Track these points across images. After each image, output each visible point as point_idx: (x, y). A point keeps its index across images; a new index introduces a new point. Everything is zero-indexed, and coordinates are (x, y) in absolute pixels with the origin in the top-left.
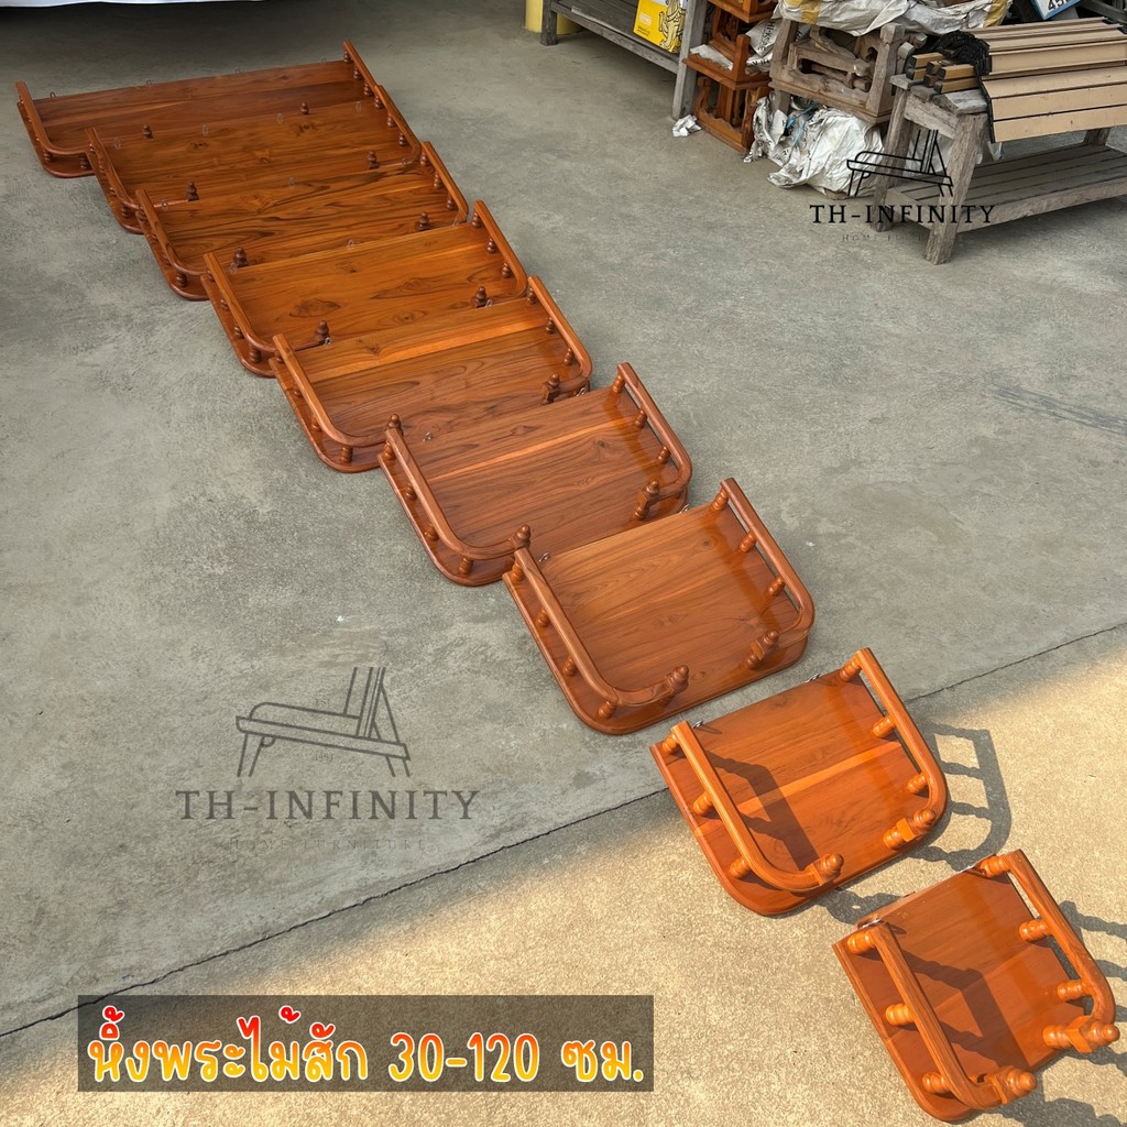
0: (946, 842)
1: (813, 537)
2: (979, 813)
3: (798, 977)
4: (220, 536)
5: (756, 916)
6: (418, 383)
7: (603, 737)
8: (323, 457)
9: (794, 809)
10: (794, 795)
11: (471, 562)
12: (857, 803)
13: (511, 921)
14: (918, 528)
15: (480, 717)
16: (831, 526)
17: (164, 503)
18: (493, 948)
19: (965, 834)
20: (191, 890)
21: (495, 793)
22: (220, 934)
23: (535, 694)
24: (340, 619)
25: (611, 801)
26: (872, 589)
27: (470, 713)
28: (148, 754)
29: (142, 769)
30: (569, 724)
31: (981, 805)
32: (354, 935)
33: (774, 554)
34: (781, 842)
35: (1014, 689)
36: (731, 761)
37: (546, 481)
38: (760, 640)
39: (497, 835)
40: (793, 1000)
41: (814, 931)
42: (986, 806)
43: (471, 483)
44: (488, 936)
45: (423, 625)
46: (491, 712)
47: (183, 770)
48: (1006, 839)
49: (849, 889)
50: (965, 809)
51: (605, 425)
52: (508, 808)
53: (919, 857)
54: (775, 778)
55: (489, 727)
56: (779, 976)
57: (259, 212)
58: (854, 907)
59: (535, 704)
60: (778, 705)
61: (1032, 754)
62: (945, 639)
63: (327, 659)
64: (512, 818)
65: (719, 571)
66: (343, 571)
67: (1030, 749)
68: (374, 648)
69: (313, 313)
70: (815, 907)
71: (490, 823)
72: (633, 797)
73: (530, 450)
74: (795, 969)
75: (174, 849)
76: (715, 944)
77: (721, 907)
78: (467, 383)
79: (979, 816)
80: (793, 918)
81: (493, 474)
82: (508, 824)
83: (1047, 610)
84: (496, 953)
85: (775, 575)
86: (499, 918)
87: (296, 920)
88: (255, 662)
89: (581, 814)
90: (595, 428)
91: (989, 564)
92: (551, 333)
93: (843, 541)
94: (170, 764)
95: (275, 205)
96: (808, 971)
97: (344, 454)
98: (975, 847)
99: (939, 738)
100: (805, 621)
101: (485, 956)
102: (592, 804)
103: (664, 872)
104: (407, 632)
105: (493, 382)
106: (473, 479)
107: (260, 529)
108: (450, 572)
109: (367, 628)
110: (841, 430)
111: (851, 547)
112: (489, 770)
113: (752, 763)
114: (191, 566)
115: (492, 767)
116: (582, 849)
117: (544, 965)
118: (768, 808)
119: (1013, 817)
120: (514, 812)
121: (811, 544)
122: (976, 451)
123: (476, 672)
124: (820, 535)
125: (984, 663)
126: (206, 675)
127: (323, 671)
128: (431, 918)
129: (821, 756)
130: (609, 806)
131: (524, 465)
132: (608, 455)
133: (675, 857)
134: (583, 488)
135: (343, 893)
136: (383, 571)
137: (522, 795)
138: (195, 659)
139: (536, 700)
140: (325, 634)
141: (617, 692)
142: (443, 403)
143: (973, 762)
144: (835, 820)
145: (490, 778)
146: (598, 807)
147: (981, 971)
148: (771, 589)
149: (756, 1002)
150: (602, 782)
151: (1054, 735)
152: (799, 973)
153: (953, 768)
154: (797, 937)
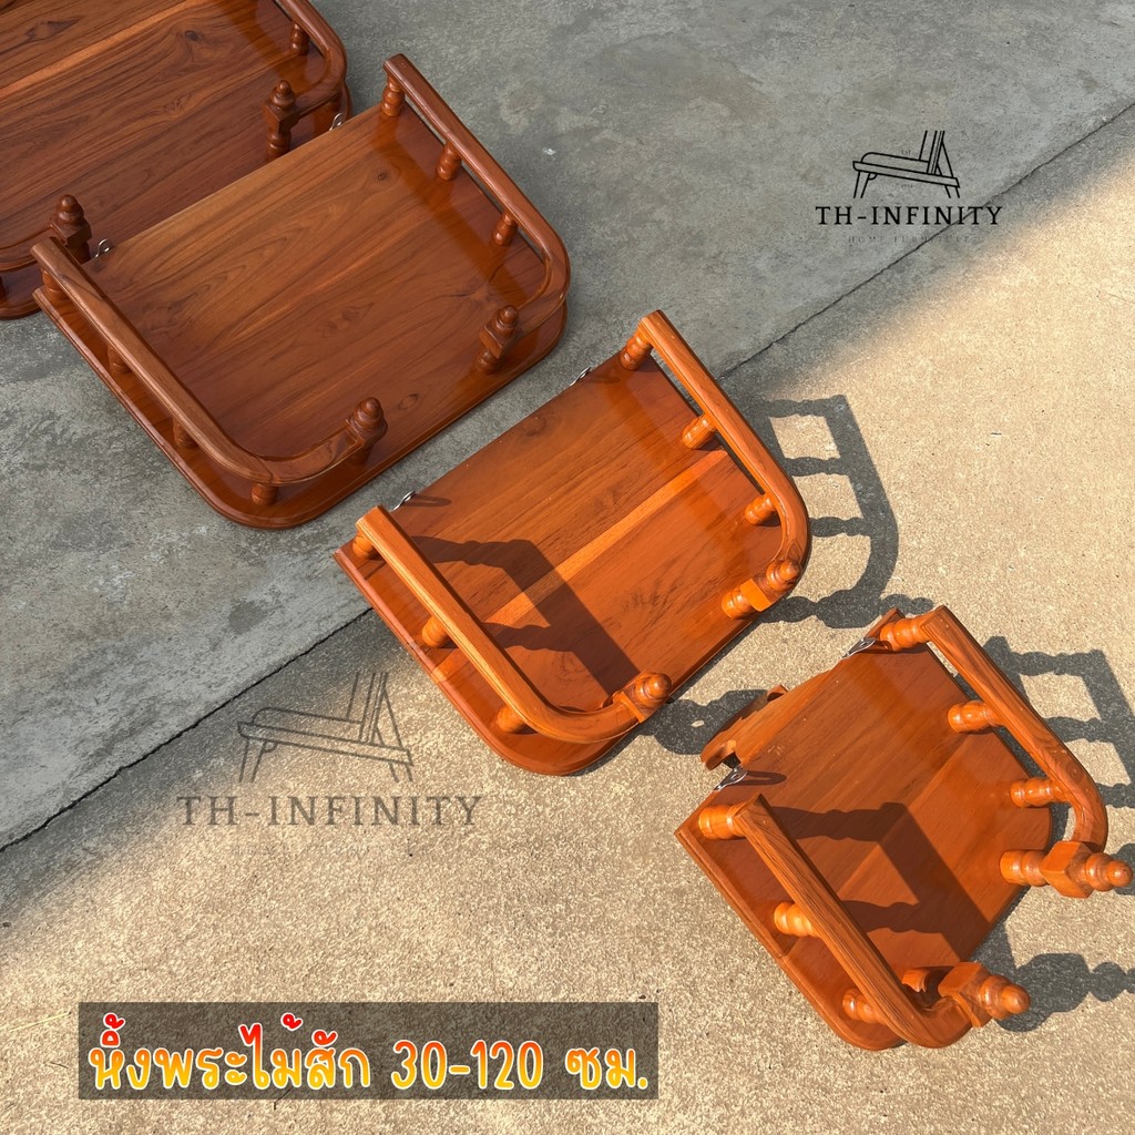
1: (552, 140)
2: (851, 527)
3: (629, 866)
5: (550, 779)
7: (270, 536)
9: (584, 596)
10: (580, 575)
12: (674, 561)
13: (148, 899)
14: (700, 101)
16: (576, 118)
18: (122, 956)
19: (836, 567)
21: (96, 674)
23: (147, 485)
25: (295, 643)
26: (649, 206)
27: (37, 542)
30: (210, 527)
31: (853, 515)
33: (491, 175)
34: (571, 654)
35: (869, 324)
36: (472, 545)
37: (110, 112)
38: (490, 326)
39: (107, 750)
40: (627, 907)
42: (859, 515)
44: (112, 936)
46: (75, 533)
48: (895, 561)
49: (683, 697)
50: (830, 527)
52: (121, 695)
54: (547, 555)
55: (73, 559)
56: (600, 872)
58: (695, 724)
59: (148, 502)
60: (533, 433)
61: (909, 419)
62: (761, 265)
64: (131, 713)
65: (413, 218)
67: (906, 411)
71: (94, 730)
72: (330, 627)
74: (623, 854)
76: (494, 845)
77: (494, 778)
79: (851, 533)
80: (607, 767)
82: (125, 725)
83: (895, 193)
84: (130, 963)
85: (500, 210)
86: (128, 898)
89: (248, 676)
90: (175, 9)
91: (807, 138)
93: (597, 139)
96: (642, 851)
98: (854, 583)
99: (776, 423)
100: (556, 279)
101: (111, 974)
102: (265, 655)
111: (609, 145)
112: (81, 636)
113: (507, 540)
115: (86, 630)
117: (216, 961)
118: (543, 607)
119: (899, 523)
120: (134, 700)
121: (550, 152)
123: (38, 468)
124: (562, 135)
125: (824, 292)
129: (611, 502)
130: (293, 651)
132: (207, 54)
133: (412, 712)
134: (175, 115)
137: (143, 667)
139: (149, 495)
141: (268, 464)
143: (829, 450)
144: (647, 597)
145: (85, 649)
146: (276, 658)
147: (903, 801)
148: (498, 236)
149: (570, 928)
150: (277, 612)
151: (935, 383)
152: (629, 859)
153: (802, 466)
154: (617, 797)
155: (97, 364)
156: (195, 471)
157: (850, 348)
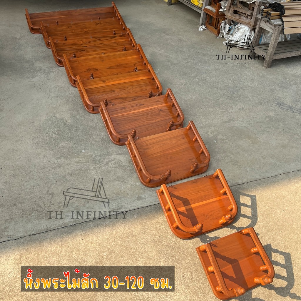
0: (237, 224)
1: (216, 139)
2: (248, 217)
3: (188, 257)
4: (56, 127)
5: (179, 239)
6: (114, 91)
7: (147, 188)
8: (87, 109)
9: (194, 211)
10: (195, 207)
11: (120, 139)
12: (212, 211)
13: (112, 234)
14: (246, 139)
15: (115, 180)
16: (222, 137)
17: (44, 118)
18: (106, 240)
19: (243, 223)
20: (30, 217)
21: (115, 200)
22: (35, 229)
23: (131, 175)
24: (83, 151)
25: (146, 204)
26: (230, 154)
27: (113, 178)
28: (26, 181)
29: (24, 185)
30: (139, 184)
31: (250, 215)
32: (70, 233)
34: (189, 219)
35: (265, 185)
36: (178, 196)
37: (144, 119)
38: (193, 165)
40: (185, 262)
41: (195, 245)
42: (251, 216)
43: (123, 118)
44: (105, 237)
45: (105, 154)
46: (118, 179)
47: (34, 186)
48: (255, 225)
49: (207, 234)
50: (244, 216)
51: (163, 105)
52: (118, 204)
53: (229, 228)
54: (190, 202)
55: (117, 182)
56: (183, 256)
57: (82, 45)
58: (208, 239)
59: (130, 177)
60: (194, 182)
61: (267, 203)
62: (248, 169)
63: (78, 161)
65: (186, 146)
66: (86, 139)
67: (267, 202)
68: (90, 159)
69: (91, 71)
70: (197, 238)
71: (112, 207)
72: (152, 204)
73: (141, 110)
74: (188, 254)
75: (28, 206)
76: (167, 245)
77: (170, 235)
78: (128, 92)
79: (248, 218)
80: (190, 240)
81: (129, 116)
82: (117, 208)
83: (279, 164)
84: (107, 241)
85: (201, 148)
86: (109, 232)
87: (56, 227)
88: (58, 160)
89: (137, 207)
90: (159, 106)
91: (265, 150)
92: (153, 80)
93: (224, 141)
94: (31, 185)
95: (86, 43)
96: (191, 255)
97: (92, 108)
98: (245, 227)
99: (241, 196)
100: (207, 161)
101: (103, 242)
103: (157, 225)
104: (100, 156)
105: (135, 92)
106: (123, 117)
107: (67, 126)
108: (114, 141)
109: (90, 154)
110: (230, 111)
111: (226, 143)
112: (114, 193)
113: (184, 198)
114: (47, 134)
115: (116, 193)
116: (135, 216)
117: (119, 246)
118: (187, 210)
119: (258, 219)
121: (215, 141)
122: (267, 119)
123: (116, 168)
124: (218, 139)
125: (258, 177)
126: (45, 162)
127: (76, 164)
128: (91, 230)
129: (204, 198)
130: (145, 206)
131: (138, 114)
132: (162, 113)
133: (160, 221)
134: (154, 121)
135: (69, 222)
136: (97, 140)
137: (122, 201)
138: (43, 158)
140: (78, 155)
141: (151, 176)
142: (121, 97)
143: (249, 203)
144: (205, 215)
145: (114, 195)
146: (142, 206)
147: (238, 260)
148: (200, 152)
149: (175, 262)
150: (144, 199)
151: (274, 198)
152: (188, 256)
153: (243, 205)
154: (190, 246)
155: (131, 154)
156: (139, 174)
157: (260, 188)
